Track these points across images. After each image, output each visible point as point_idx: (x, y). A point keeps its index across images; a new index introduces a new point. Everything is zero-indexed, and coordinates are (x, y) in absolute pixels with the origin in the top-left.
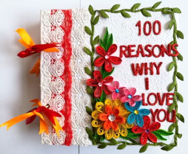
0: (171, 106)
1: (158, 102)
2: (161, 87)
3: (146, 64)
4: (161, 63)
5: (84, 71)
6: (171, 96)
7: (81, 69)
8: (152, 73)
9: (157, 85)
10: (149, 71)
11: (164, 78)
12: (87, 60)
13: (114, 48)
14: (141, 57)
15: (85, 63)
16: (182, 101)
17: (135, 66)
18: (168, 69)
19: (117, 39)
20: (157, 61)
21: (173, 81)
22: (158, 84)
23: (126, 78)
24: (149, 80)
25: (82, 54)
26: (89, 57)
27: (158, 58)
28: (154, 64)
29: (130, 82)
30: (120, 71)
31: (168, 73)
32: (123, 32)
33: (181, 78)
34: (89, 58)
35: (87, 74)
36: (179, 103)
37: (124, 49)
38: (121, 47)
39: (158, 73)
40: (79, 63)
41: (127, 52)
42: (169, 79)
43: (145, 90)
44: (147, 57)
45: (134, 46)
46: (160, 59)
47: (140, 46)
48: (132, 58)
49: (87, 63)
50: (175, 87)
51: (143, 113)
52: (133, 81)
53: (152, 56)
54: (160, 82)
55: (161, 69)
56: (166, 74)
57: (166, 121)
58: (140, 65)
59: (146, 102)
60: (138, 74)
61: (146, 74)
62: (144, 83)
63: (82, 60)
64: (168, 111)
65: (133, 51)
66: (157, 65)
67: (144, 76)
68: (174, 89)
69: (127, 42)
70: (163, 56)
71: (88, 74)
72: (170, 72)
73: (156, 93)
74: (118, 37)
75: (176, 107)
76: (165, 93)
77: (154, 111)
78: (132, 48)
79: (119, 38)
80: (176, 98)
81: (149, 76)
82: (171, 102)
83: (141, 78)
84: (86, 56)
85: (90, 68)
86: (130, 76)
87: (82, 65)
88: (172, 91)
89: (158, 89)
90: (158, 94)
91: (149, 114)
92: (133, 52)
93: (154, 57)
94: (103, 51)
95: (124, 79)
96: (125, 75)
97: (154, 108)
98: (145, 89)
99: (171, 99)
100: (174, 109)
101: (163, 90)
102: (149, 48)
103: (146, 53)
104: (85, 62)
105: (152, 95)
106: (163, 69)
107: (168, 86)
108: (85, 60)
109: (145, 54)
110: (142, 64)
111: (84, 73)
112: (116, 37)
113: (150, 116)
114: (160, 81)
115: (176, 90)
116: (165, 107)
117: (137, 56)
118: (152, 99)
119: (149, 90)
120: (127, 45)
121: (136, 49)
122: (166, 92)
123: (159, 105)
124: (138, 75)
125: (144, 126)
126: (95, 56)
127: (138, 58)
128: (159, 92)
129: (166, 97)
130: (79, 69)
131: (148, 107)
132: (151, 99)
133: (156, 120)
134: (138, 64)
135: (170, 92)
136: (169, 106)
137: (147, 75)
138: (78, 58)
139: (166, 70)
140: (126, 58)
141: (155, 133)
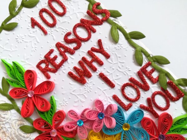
0: (160, 80)
1: (140, 90)
2: (127, 69)
3: (84, 59)
4: (100, 42)
5: (24, 133)
6: (149, 69)
7: (17, 134)
8: (101, 63)
9: (119, 71)
10: (95, 64)
11: (120, 56)
12: (15, 117)
13: (31, 76)
14: (72, 56)
15: (15, 123)
16: (167, 62)
17: (74, 73)
18: (115, 40)
19: (26, 61)
20: (92, 43)
21: (133, 49)
22: (120, 68)
23: (77, 96)
24: (106, 74)
25: (3, 116)
26: (13, 111)
27: (91, 39)
28: (93, 50)
29: (86, 96)
30: (63, 94)
31: (119, 46)
32: (25, 48)
33: (139, 36)
34: (15, 113)
35: (29, 134)
36: (166, 68)
37: (43, 66)
38: (38, 66)
39: (107, 56)
40: (9, 130)
41: (50, 67)
42: (126, 50)
43: (112, 90)
44: (78, 50)
45: (51, 51)
46: (95, 38)
47: (58, 46)
48: (62, 66)
49: (18, 120)
50: (143, 54)
51: (136, 120)
52: (88, 92)
53: (83, 43)
54: (120, 65)
55: (107, 49)
56: (118, 48)
57: (171, 103)
58: (78, 67)
59: (126, 103)
60: (86, 79)
61: (95, 70)
62: (103, 83)
63: (9, 123)
64: (163, 89)
65: (56, 57)
66: (97, 47)
67: (95, 75)
68: (144, 56)
69: (41, 55)
70: (94, 31)
71: (31, 133)
72: (120, 42)
73: (127, 81)
74: (25, 58)
75: (167, 75)
76: (138, 71)
77: (145, 104)
78: (52, 56)
79: (27, 59)
80: (156, 65)
81: (100, 70)
82: (155, 75)
83: (94, 81)
84: (10, 114)
85: (27, 123)
86: (80, 90)
87: (15, 128)
88: (145, 61)
89: (125, 75)
90: (131, 80)
91: (143, 114)
92: (57, 59)
93: (86, 43)
94: (21, 91)
95: (76, 100)
96: (73, 93)
97: (143, 101)
98: (110, 88)
99: (153, 71)
100: (168, 81)
101: (133, 70)
102: (71, 37)
103: (72, 46)
104: (14, 121)
105: (126, 88)
106: (108, 46)
107: (134, 59)
108: (12, 119)
109: (72, 48)
110: (80, 63)
111: (26, 135)
112: (23, 60)
113: (147, 115)
114: (119, 63)
115: (147, 55)
116: (154, 88)
117: (65, 60)
118: (131, 92)
119: (116, 86)
120: (43, 58)
121: (56, 53)
122: (138, 68)
123: (146, 92)
124: (88, 80)
125: (151, 135)
126: (19, 104)
127: (68, 60)
128: (130, 77)
129: (144, 76)
130: (16, 136)
131: (135, 107)
132: (129, 94)
133: (159, 113)
134: (75, 68)
135: (144, 64)
136: (158, 83)
137: (97, 71)
138: (3, 124)
139: (113, 43)
140: (56, 73)
141: (173, 131)
